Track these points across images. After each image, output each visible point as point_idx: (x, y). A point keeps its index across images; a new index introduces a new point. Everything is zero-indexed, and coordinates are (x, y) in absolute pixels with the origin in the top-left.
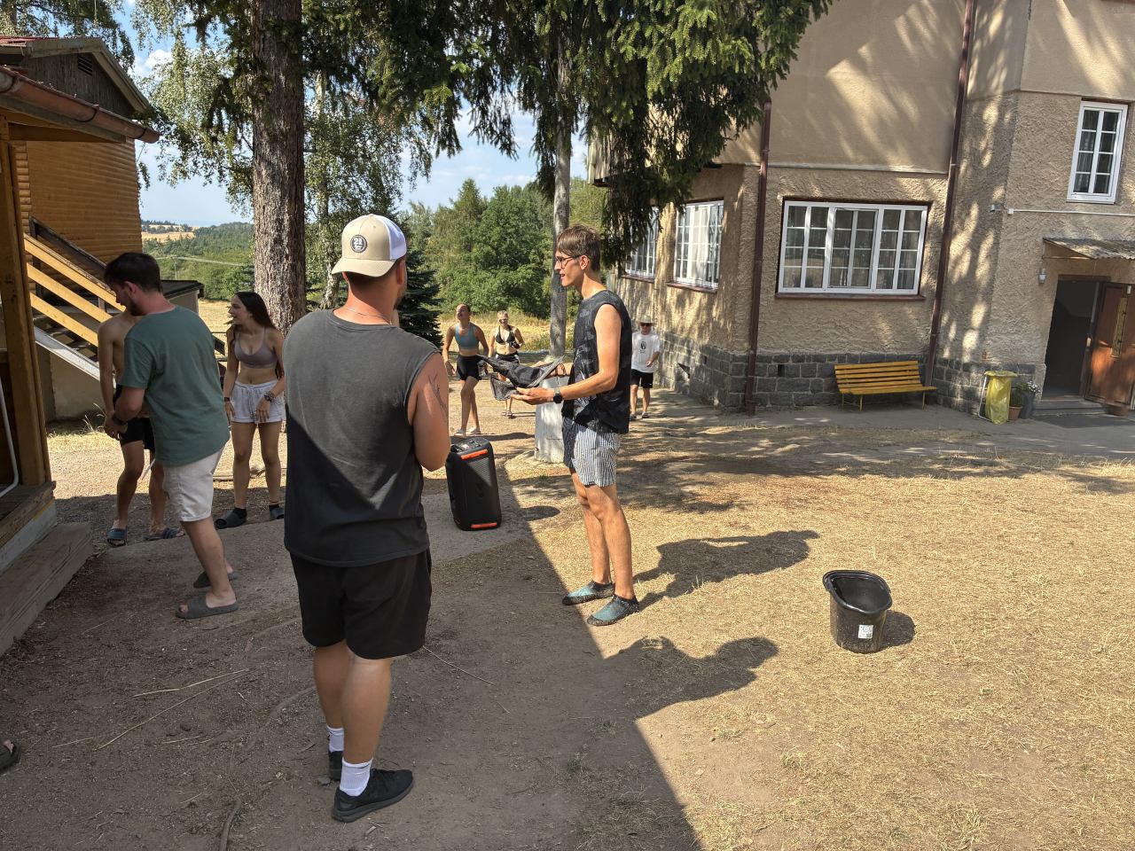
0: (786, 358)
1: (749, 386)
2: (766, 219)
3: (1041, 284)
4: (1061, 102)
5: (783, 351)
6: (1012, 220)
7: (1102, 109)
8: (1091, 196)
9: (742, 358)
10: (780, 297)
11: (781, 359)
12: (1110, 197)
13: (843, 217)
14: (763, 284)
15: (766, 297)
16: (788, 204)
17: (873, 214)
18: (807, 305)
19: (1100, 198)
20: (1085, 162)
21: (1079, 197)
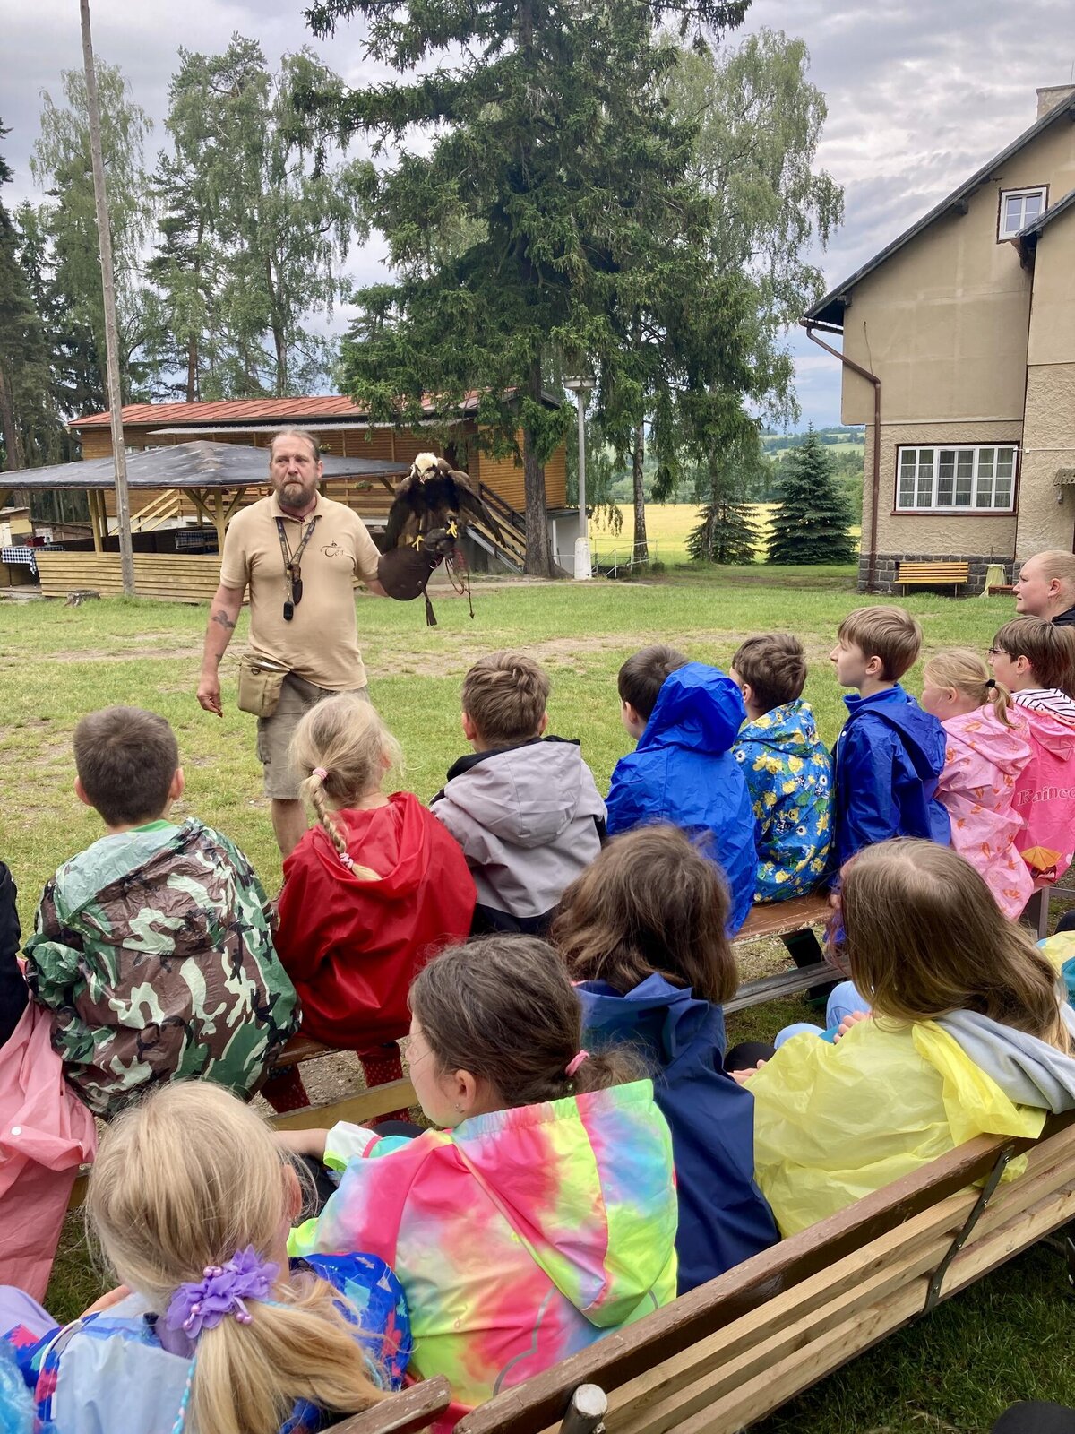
0: (901, 557)
1: (871, 575)
2: (882, 461)
3: (1060, 503)
5: (898, 552)
6: (1030, 458)
9: (867, 557)
10: (895, 514)
11: (897, 557)
13: (947, 457)
14: (880, 505)
15: (883, 515)
16: (901, 449)
17: (971, 453)
18: (916, 519)
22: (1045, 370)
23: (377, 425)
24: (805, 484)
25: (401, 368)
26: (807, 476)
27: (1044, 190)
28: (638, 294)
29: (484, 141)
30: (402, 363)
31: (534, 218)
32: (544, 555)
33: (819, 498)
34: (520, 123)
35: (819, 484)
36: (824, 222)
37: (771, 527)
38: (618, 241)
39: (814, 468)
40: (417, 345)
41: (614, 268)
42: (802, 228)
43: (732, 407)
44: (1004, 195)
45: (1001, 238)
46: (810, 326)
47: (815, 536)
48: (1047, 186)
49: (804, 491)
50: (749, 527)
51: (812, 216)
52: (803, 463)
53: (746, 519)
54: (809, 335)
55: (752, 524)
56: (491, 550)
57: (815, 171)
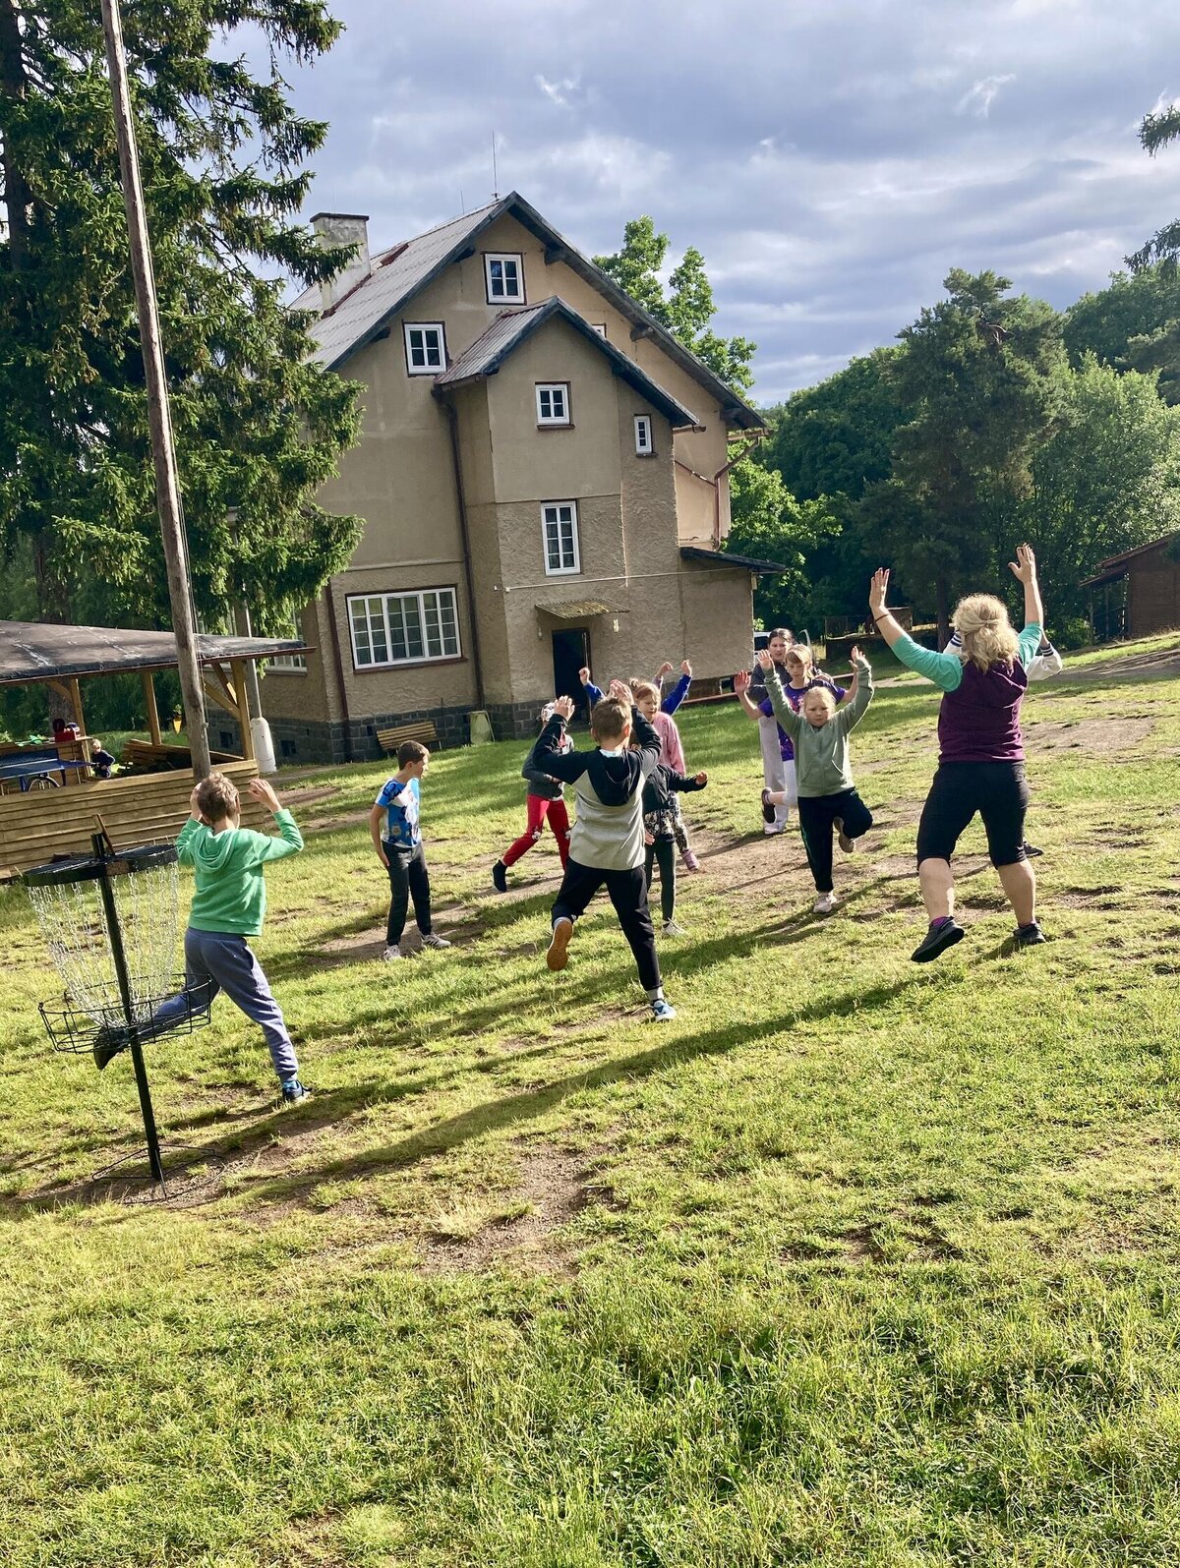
0: (371, 720)
1: (347, 745)
2: (336, 613)
3: (540, 639)
4: (527, 507)
5: (369, 715)
6: (510, 596)
7: (558, 507)
8: (563, 570)
9: (338, 725)
10: (357, 673)
11: (368, 721)
13: (393, 604)
14: (342, 664)
15: (347, 674)
16: (350, 599)
17: (415, 598)
18: (380, 676)
19: (569, 570)
20: (554, 546)
21: (556, 571)
22: (510, 508)
27: (440, 327)
44: (407, 326)
45: (411, 371)
48: (443, 323)
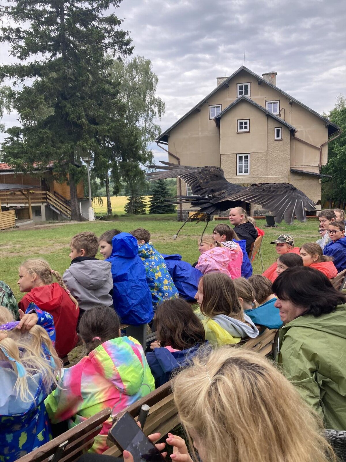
0: (189, 210)
1: (181, 216)
4: (231, 155)
7: (243, 155)
8: (243, 174)
12: (248, 173)
19: (246, 174)
20: (240, 167)
21: (240, 174)
22: (225, 156)
23: (18, 173)
24: (159, 189)
25: (26, 154)
26: (160, 187)
27: (221, 106)
28: (105, 132)
29: (52, 84)
30: (26, 153)
31: (70, 108)
32: (78, 214)
33: (164, 194)
34: (64, 79)
35: (164, 189)
36: (159, 112)
37: (150, 203)
38: (98, 116)
39: (162, 185)
40: (31, 147)
41: (96, 124)
42: (153, 114)
43: (136, 166)
44: (210, 106)
45: (210, 118)
46: (158, 142)
47: (164, 205)
48: (222, 105)
49: (159, 192)
50: (143, 203)
51: (156, 110)
52: (158, 183)
53: (142, 200)
54: (158, 145)
55: (144, 202)
56: (59, 213)
57: (156, 97)
